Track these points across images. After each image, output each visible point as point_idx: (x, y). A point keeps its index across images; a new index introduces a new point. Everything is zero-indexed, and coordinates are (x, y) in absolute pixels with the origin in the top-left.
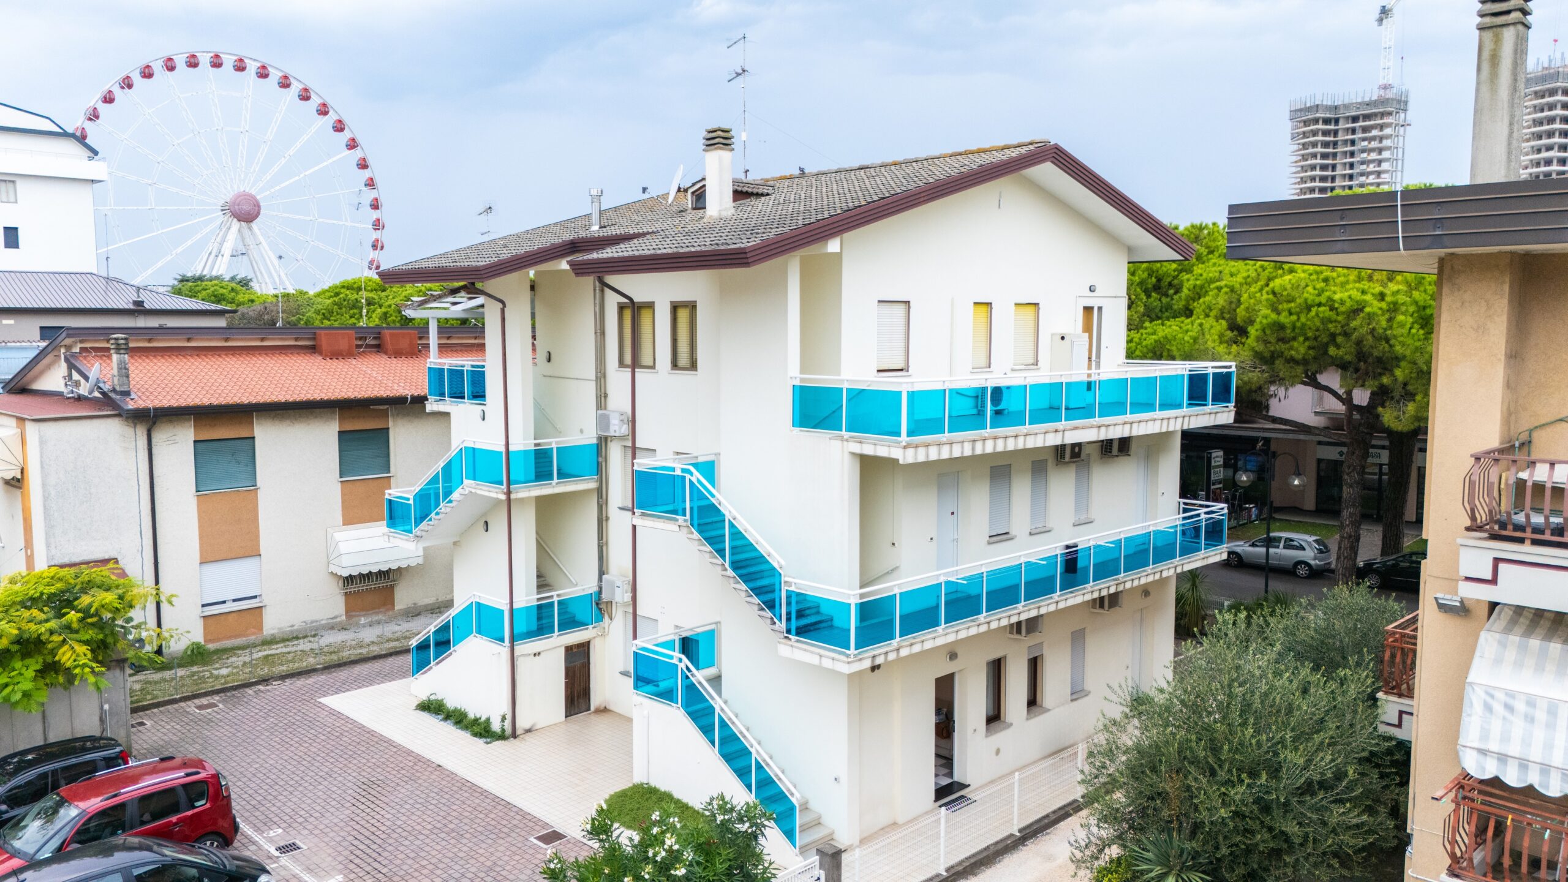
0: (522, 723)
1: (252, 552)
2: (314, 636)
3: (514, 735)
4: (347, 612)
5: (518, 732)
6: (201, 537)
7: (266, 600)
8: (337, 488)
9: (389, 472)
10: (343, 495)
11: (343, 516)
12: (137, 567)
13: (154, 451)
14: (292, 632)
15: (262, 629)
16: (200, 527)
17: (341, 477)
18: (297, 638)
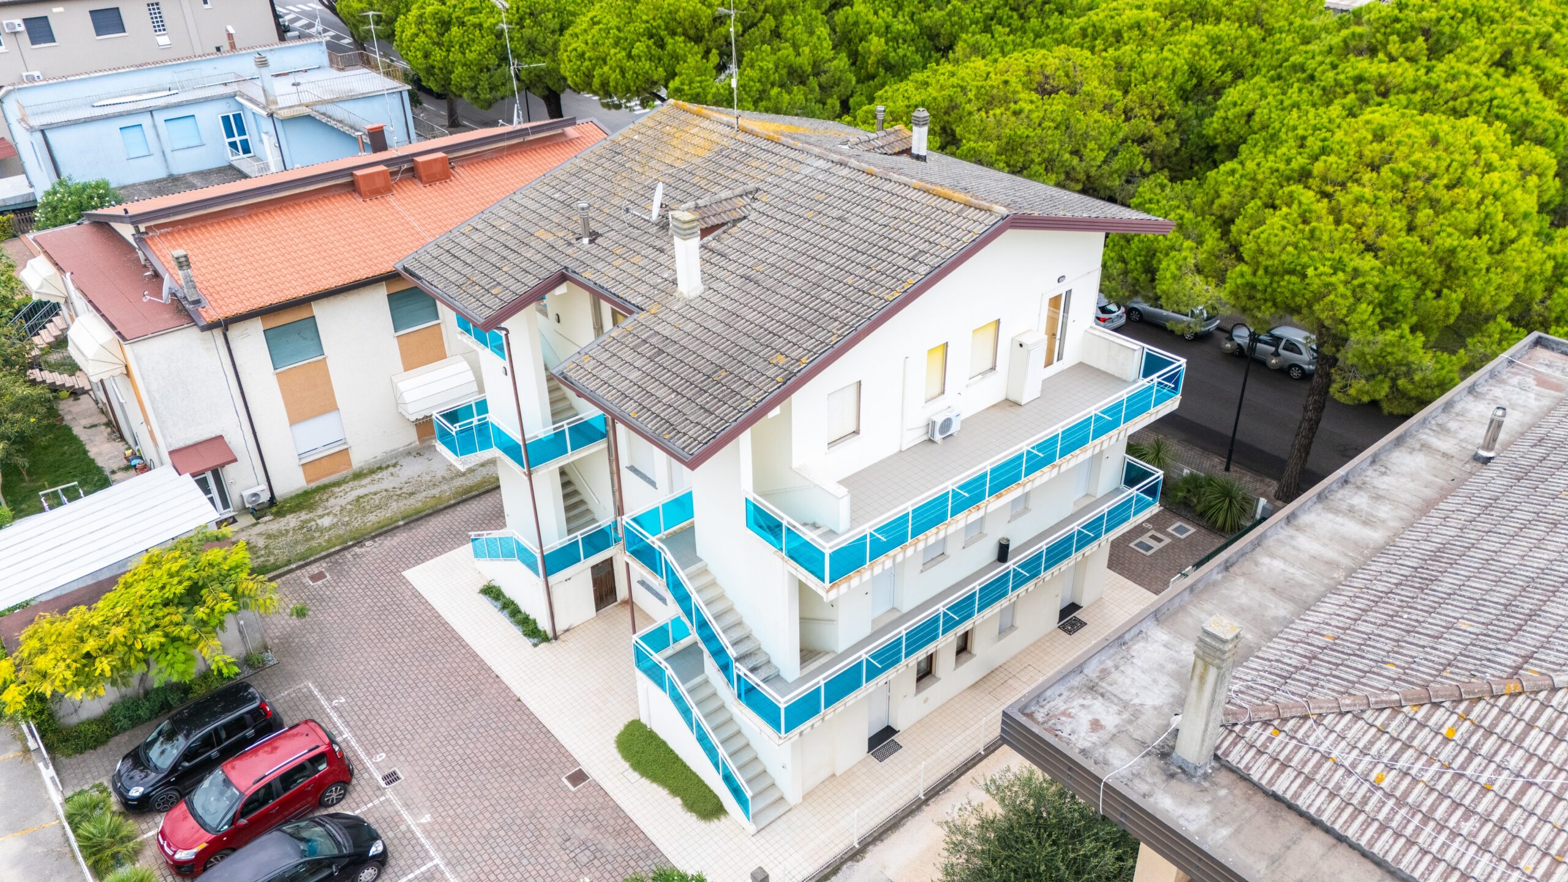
0: (560, 627)
1: (330, 406)
2: (394, 466)
3: (556, 638)
4: (419, 438)
5: (558, 633)
6: (286, 405)
7: (350, 442)
8: (395, 344)
9: (437, 318)
10: (400, 347)
11: (403, 363)
12: (238, 439)
13: (232, 346)
14: (376, 463)
15: (350, 465)
16: (284, 397)
17: (396, 331)
18: (380, 468)
